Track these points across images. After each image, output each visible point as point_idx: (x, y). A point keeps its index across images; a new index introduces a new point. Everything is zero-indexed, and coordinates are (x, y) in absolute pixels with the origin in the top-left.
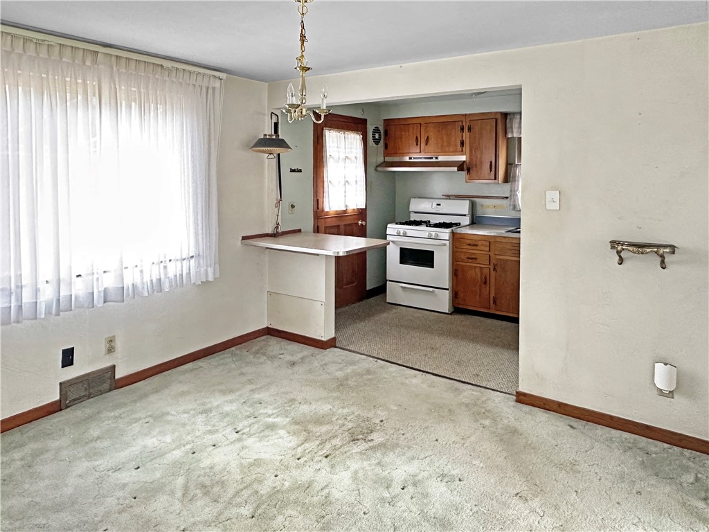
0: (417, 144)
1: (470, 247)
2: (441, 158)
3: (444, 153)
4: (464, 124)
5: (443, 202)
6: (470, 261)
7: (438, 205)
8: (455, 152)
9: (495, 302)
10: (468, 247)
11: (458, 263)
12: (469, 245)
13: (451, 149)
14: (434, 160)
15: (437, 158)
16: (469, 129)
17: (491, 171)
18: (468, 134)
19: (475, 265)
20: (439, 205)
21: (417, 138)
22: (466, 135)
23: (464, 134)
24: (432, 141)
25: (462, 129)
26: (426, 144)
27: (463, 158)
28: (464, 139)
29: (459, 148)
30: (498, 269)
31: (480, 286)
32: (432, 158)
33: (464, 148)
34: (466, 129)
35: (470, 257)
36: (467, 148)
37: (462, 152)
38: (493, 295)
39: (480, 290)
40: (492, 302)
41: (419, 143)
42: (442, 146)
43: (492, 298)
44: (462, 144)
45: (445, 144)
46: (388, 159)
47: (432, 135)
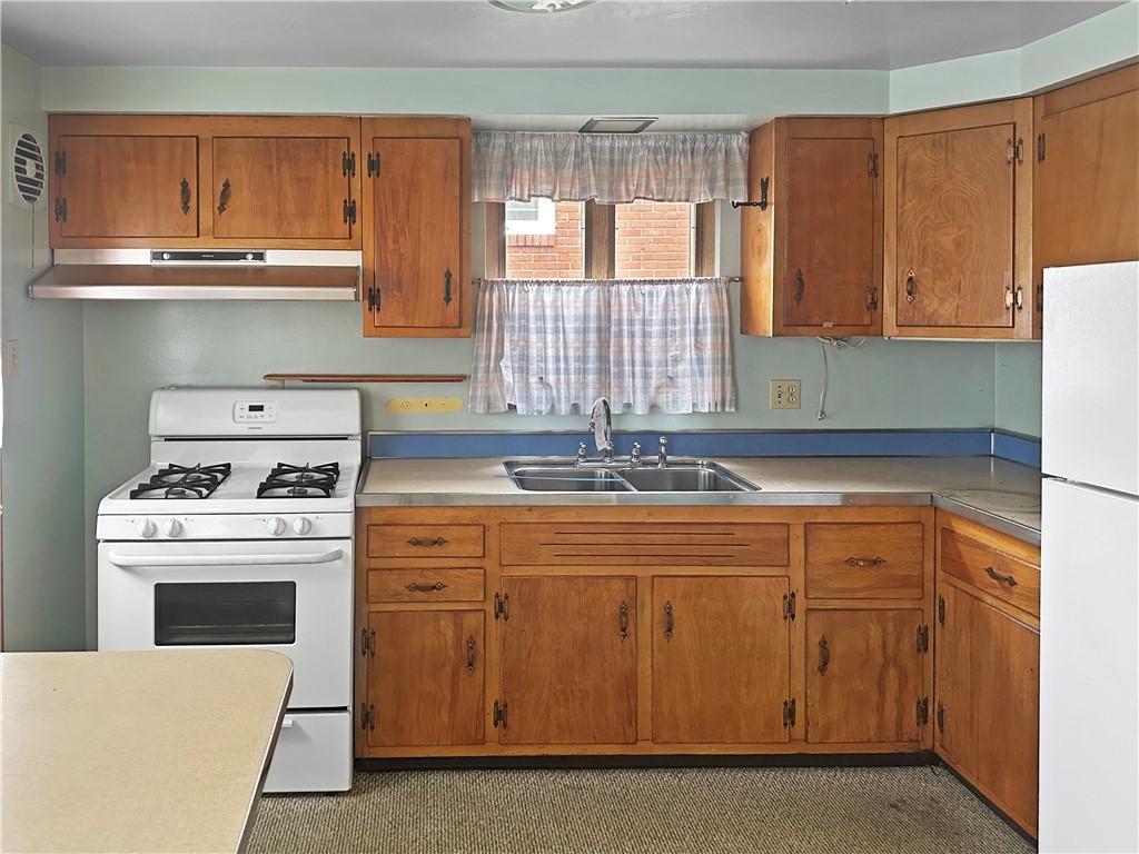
0: (186, 208)
1: (421, 551)
2: (275, 258)
3: (289, 240)
4: (355, 149)
5: (271, 400)
6: (420, 595)
7: (252, 408)
8: (325, 241)
9: (500, 716)
10: (412, 550)
11: (375, 608)
12: (417, 543)
13: (313, 229)
14: (250, 262)
15: (259, 257)
16: (374, 166)
17: (448, 299)
18: (368, 182)
19: (434, 607)
20: (260, 408)
21: (185, 184)
22: (362, 181)
23: (356, 181)
24: (242, 198)
25: (349, 165)
26: (222, 209)
27: (351, 259)
28: (356, 196)
29: (342, 228)
30: (513, 609)
31: (455, 673)
32: (243, 256)
33: (357, 227)
34: (361, 165)
35: (421, 581)
36: (366, 224)
37: (349, 242)
38: (493, 694)
39: (454, 688)
40: (490, 719)
41: (192, 204)
42: (280, 217)
43: (490, 709)
44: (350, 212)
45: (291, 208)
46: (66, 257)
47: (242, 175)
